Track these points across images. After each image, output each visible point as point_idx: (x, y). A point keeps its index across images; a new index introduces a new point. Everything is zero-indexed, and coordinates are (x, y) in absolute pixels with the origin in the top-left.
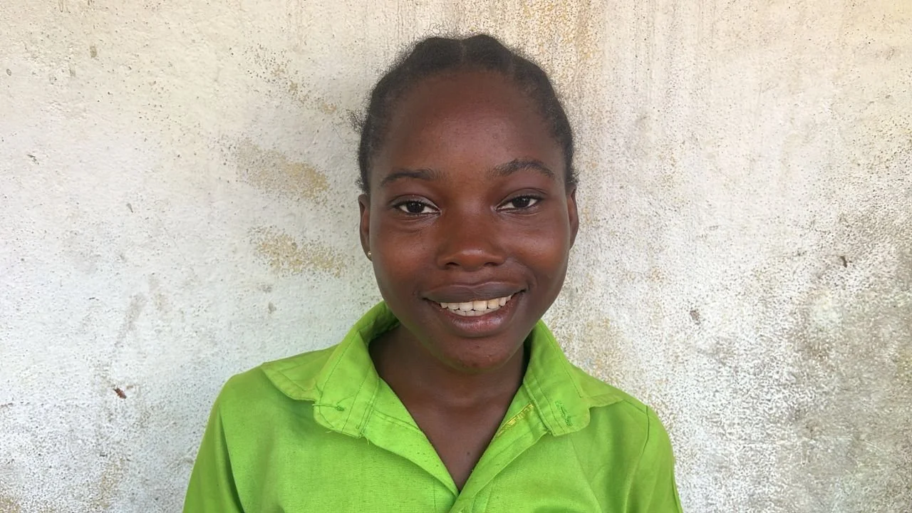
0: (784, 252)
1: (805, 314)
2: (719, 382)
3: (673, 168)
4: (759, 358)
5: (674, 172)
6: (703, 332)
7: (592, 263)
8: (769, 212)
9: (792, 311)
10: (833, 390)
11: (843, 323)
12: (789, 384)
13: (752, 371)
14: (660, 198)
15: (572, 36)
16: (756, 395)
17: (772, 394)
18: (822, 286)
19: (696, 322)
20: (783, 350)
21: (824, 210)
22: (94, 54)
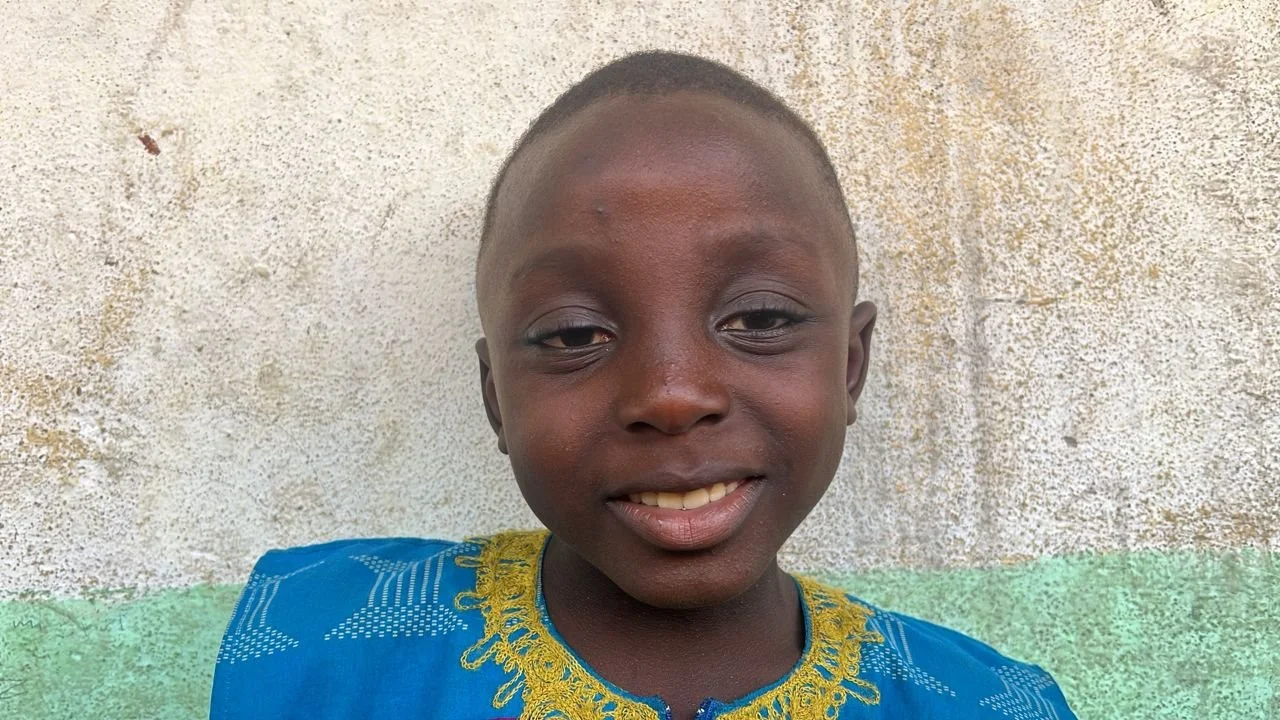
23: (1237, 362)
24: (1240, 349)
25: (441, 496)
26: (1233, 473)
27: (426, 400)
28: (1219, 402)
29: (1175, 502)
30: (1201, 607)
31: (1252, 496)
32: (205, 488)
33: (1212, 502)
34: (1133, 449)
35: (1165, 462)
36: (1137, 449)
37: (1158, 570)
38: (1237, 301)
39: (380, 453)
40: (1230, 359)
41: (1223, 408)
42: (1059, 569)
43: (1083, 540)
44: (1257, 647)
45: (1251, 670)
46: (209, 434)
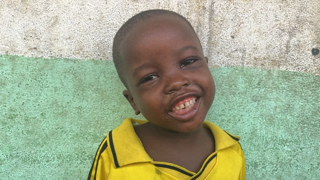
23: (278, 20)
24: (279, 17)
25: (68, 37)
26: (273, 49)
27: (65, 11)
28: (272, 30)
29: (257, 55)
30: (260, 82)
31: (277, 55)
32: (6, 29)
33: (267, 56)
34: (248, 41)
35: (256, 45)
36: (249, 41)
37: (251, 72)
38: (280, 4)
39: (53, 24)
40: (276, 19)
41: (273, 32)
42: (226, 70)
43: (233, 63)
44: (273, 93)
45: (271, 99)
46: (8, 15)
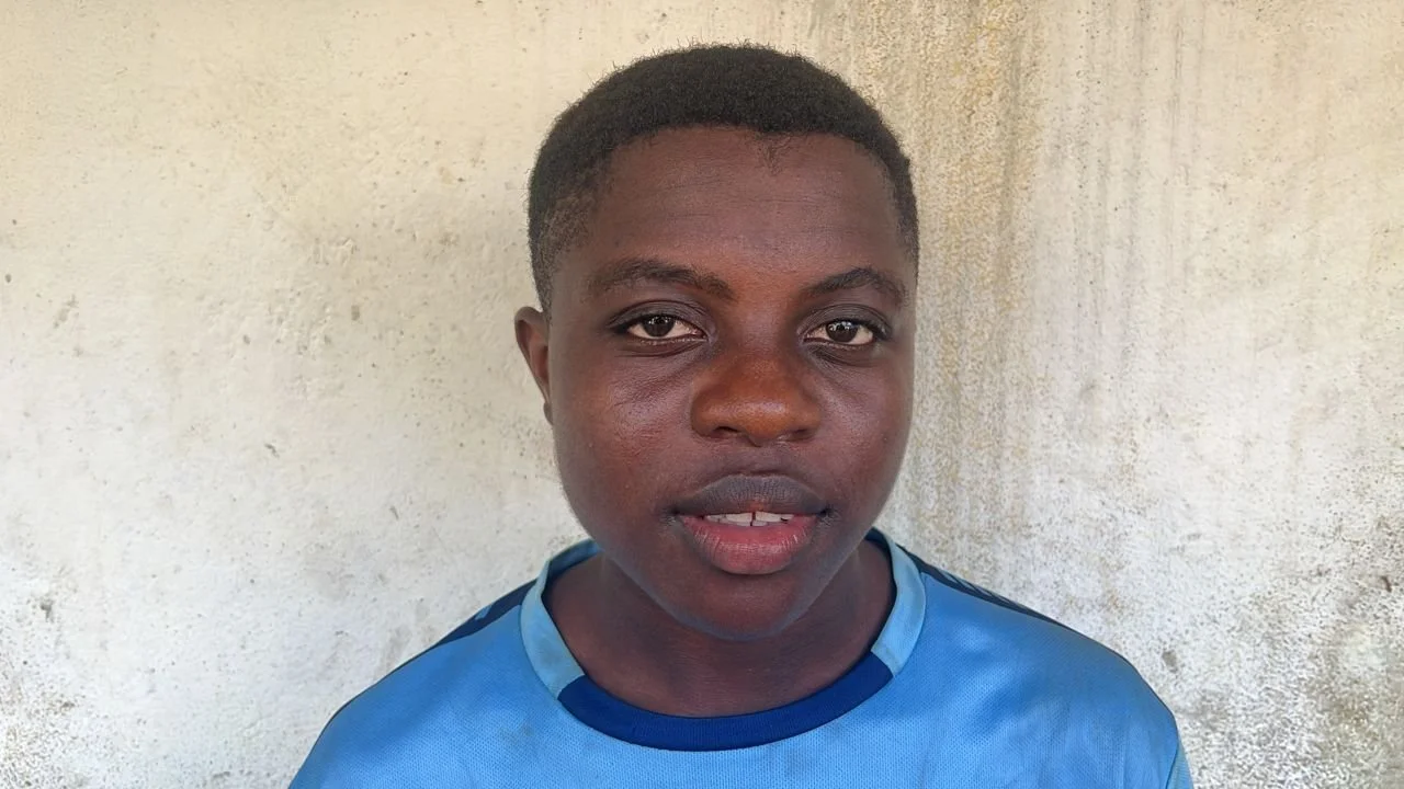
0: (1298, 570)
1: (1332, 659)
2: (1206, 755)
3: (1135, 456)
4: (1265, 721)
5: (1135, 461)
6: (1182, 683)
7: (1021, 585)
8: (1273, 514)
9: (1311, 653)
10: (1377, 768)
11: (1388, 671)
12: (1309, 756)
13: (1254, 739)
14: (1118, 495)
15: (989, 280)
16: (1262, 774)
17: (1287, 773)
18: (1356, 619)
19: (1172, 668)
20: (1301, 710)
21: (1354, 511)
22: (356, 315)
